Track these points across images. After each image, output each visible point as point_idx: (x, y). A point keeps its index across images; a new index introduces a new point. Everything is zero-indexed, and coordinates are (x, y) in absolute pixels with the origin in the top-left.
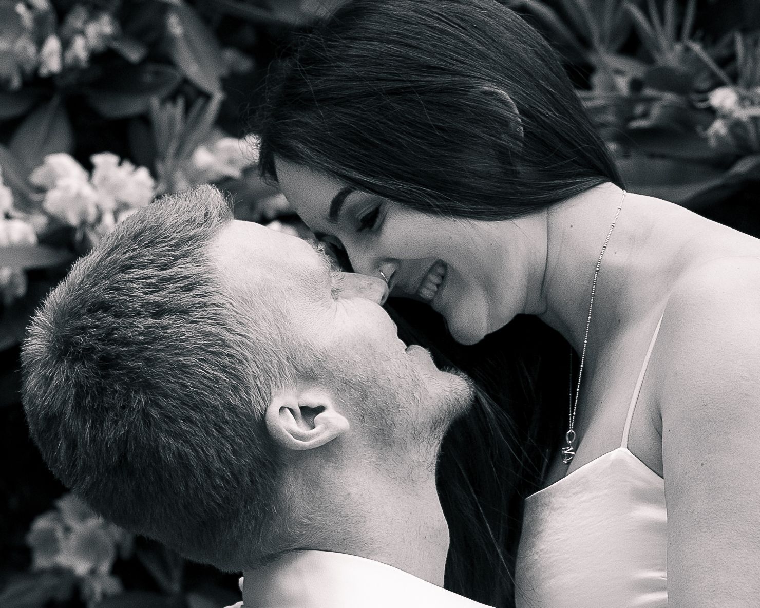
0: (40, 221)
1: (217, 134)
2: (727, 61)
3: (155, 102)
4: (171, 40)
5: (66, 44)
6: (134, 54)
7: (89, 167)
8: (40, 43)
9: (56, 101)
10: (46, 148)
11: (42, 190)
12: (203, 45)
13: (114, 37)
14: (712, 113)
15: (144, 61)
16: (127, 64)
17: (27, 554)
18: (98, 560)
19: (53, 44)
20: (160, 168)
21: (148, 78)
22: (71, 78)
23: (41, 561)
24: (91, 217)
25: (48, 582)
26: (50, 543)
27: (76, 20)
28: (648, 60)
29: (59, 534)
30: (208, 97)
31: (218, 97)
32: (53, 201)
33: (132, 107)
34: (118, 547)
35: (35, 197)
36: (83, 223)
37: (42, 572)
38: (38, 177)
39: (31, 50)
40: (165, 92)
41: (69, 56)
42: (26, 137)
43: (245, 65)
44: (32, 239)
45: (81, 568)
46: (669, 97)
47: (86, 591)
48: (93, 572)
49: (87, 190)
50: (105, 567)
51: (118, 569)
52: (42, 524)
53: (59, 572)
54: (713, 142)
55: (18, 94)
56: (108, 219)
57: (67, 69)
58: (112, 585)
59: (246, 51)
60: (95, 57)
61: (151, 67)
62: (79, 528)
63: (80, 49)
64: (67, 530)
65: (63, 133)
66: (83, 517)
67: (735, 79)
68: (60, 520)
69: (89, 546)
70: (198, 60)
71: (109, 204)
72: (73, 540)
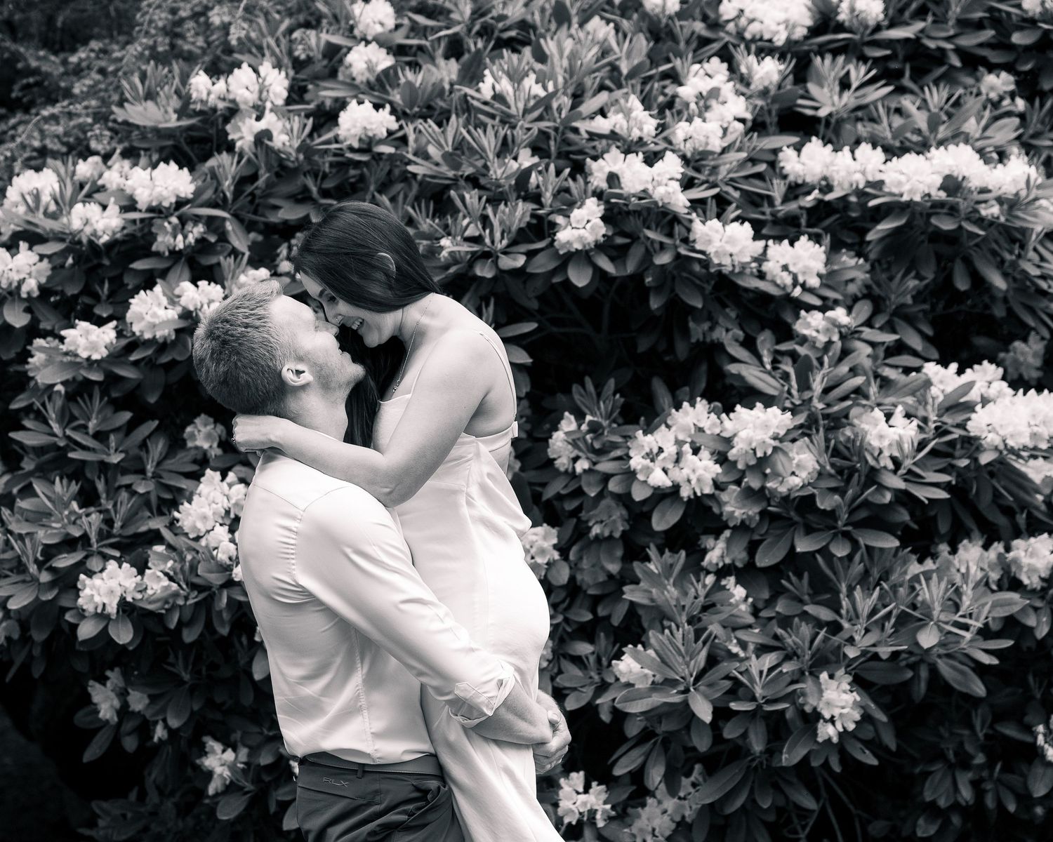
0: (179, 309)
1: (249, 268)
2: (446, 227)
3: (222, 258)
4: (228, 231)
5: (185, 237)
6: (213, 239)
7: (197, 286)
8: (175, 237)
9: (183, 259)
10: (180, 279)
11: (179, 296)
12: (240, 233)
13: (205, 233)
14: (442, 248)
15: (217, 241)
16: (210, 243)
17: (184, 441)
18: (212, 442)
19: (180, 237)
20: (226, 284)
21: (219, 248)
22: (189, 250)
23: (190, 444)
24: (199, 307)
25: (193, 452)
26: (193, 436)
27: (189, 227)
28: (416, 228)
29: (196, 433)
30: (243, 254)
31: (247, 254)
32: (183, 301)
33: (213, 260)
34: (220, 437)
35: (176, 300)
36: (196, 309)
37: (191, 448)
38: (177, 292)
39: (172, 240)
40: (225, 254)
41: (187, 242)
42: (172, 276)
43: (260, 238)
44: (176, 317)
45: (206, 446)
46: (425, 242)
47: (209, 455)
48: (211, 447)
49: (196, 296)
50: (215, 445)
51: (220, 445)
52: (189, 429)
53: (197, 448)
54: (442, 260)
55: (168, 258)
56: (205, 307)
57: (186, 247)
58: (219, 452)
59: (260, 232)
60: (197, 241)
61: (220, 244)
62: (204, 430)
63: (191, 239)
64: (199, 431)
65: (187, 273)
66: (205, 425)
67: (449, 234)
68: (196, 427)
69: (209, 437)
70: (239, 239)
71: (205, 301)
72: (202, 435)
